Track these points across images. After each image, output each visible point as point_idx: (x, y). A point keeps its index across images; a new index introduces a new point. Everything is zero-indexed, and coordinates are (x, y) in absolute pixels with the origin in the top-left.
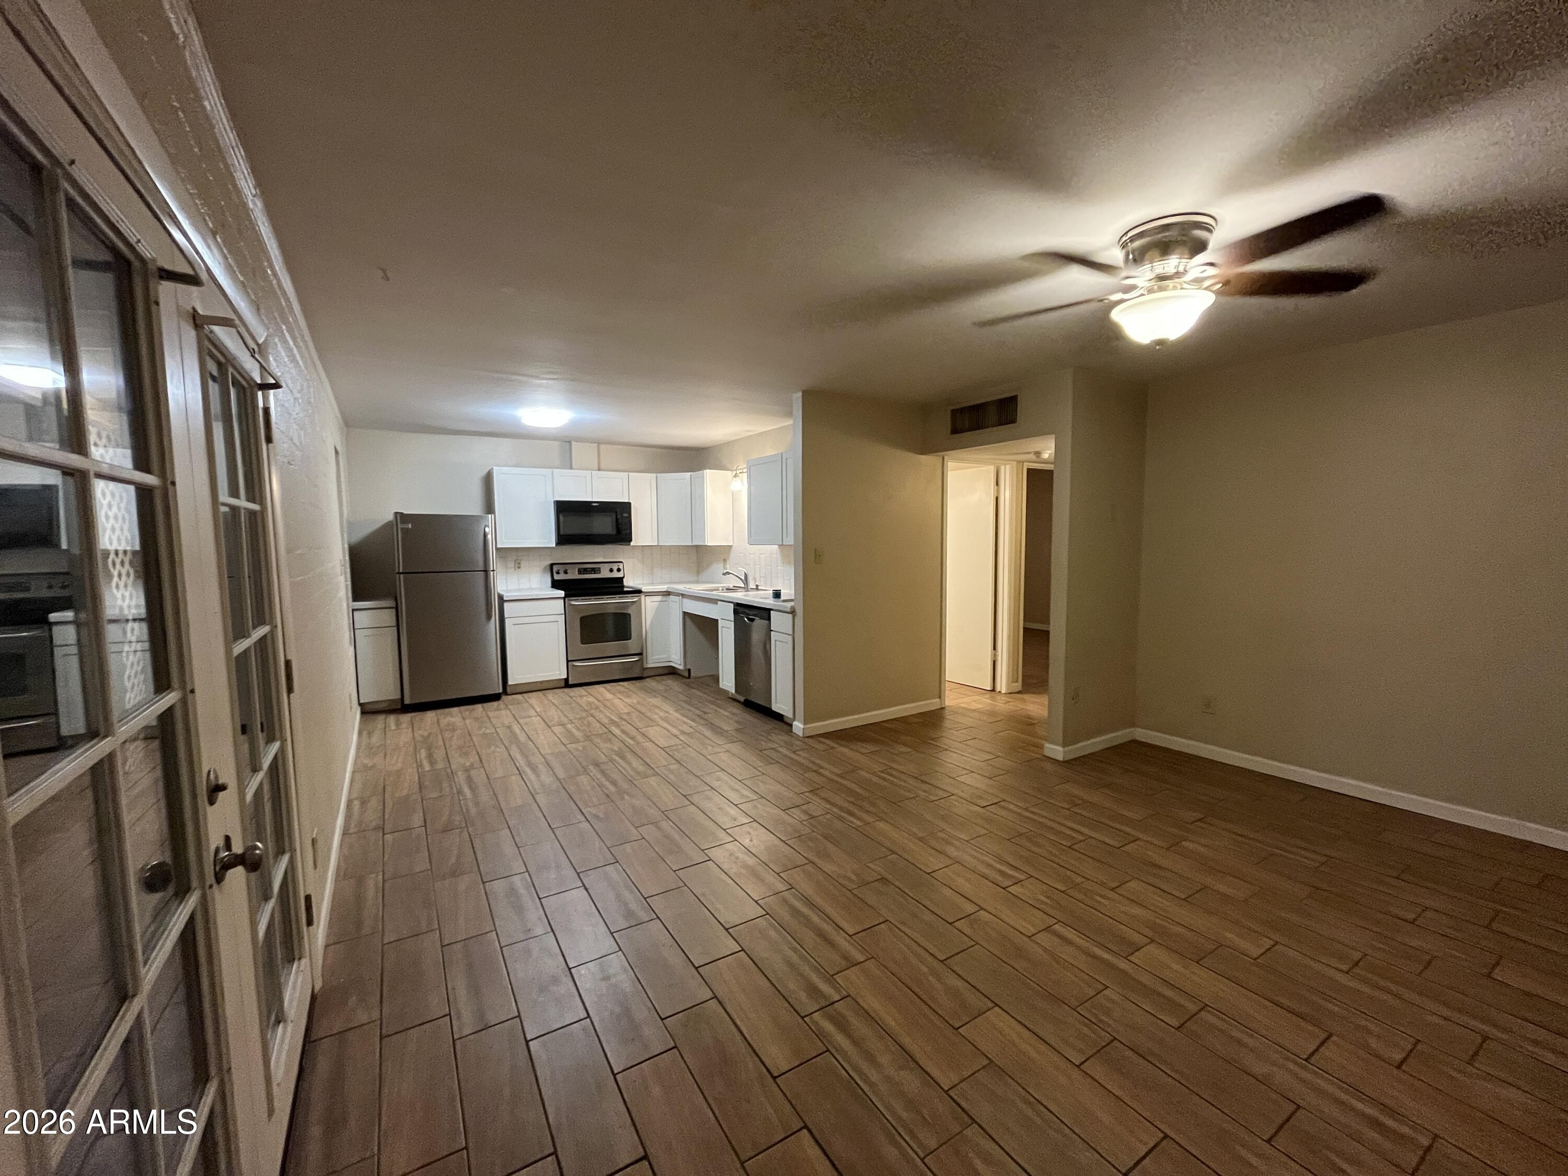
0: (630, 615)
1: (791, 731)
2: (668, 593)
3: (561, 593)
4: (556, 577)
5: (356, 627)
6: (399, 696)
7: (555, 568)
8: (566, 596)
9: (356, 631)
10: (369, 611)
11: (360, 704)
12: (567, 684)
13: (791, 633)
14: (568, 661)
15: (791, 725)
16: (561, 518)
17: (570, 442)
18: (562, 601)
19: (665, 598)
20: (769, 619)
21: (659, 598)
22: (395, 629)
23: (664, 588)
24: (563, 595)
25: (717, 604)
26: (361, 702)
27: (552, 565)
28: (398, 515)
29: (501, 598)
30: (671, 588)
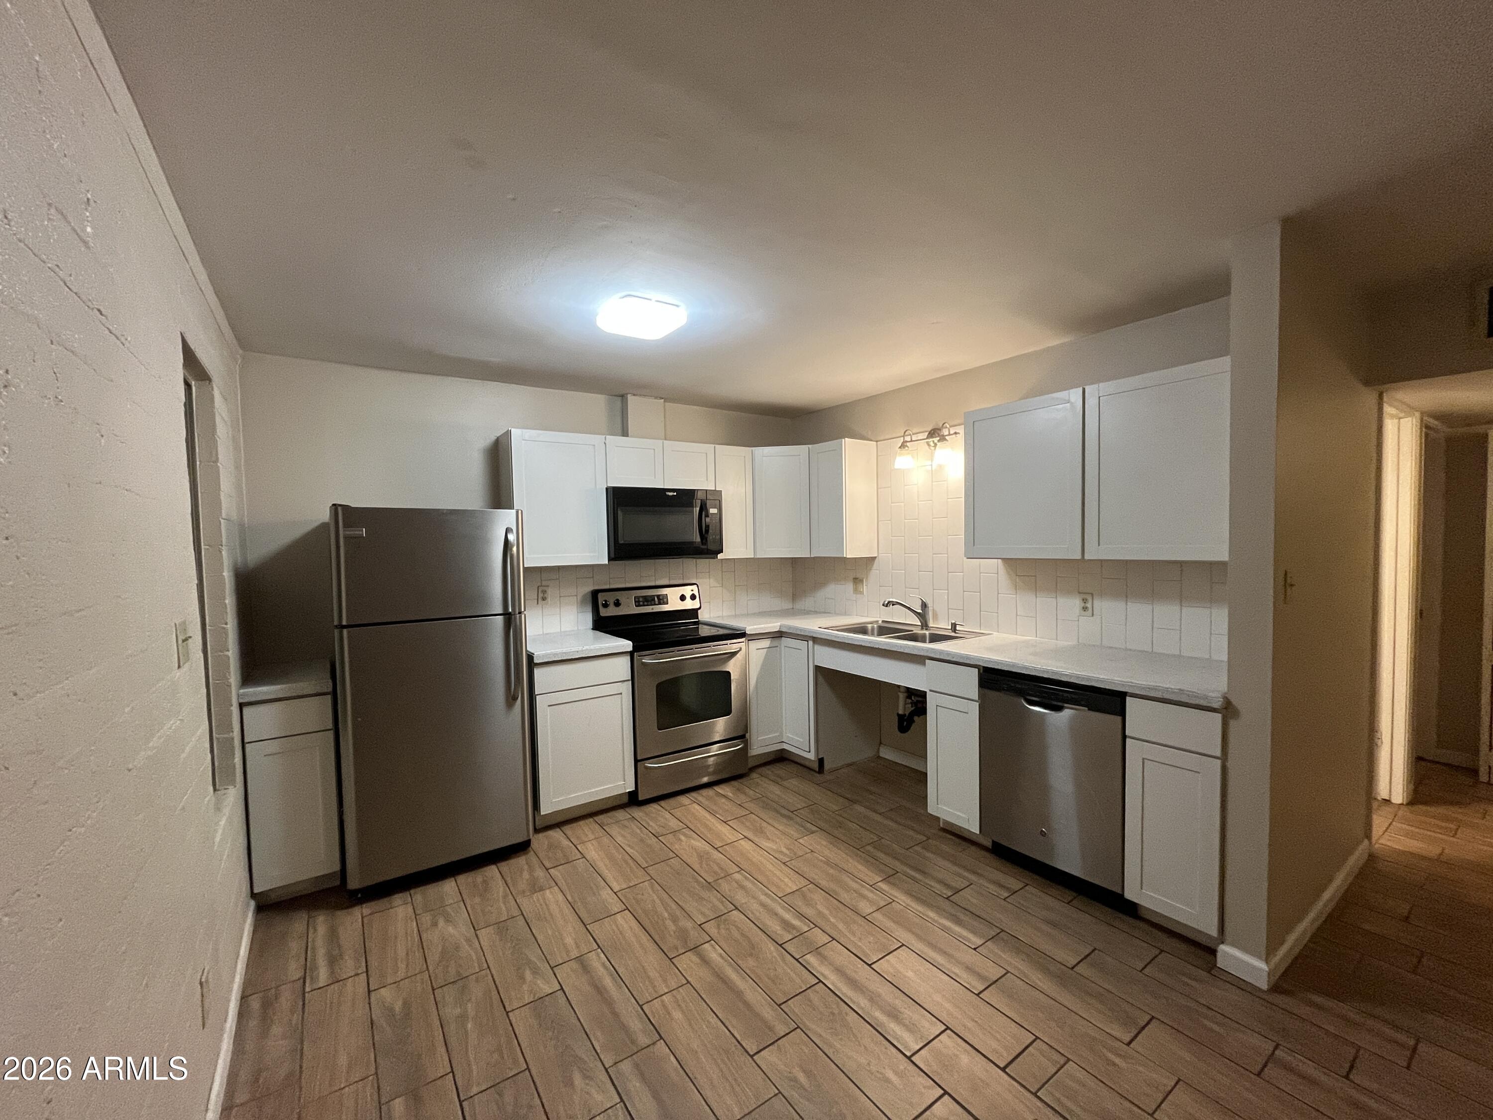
0: (728, 673)
1: (1215, 965)
2: (779, 635)
3: (627, 645)
4: (604, 612)
5: (246, 740)
6: (337, 867)
7: (601, 598)
8: (636, 649)
9: (248, 747)
10: (277, 704)
11: (253, 895)
12: (633, 800)
13: (1218, 753)
14: (636, 761)
15: (1213, 952)
16: (620, 514)
17: (623, 397)
18: (628, 658)
19: (776, 642)
20: (1122, 713)
21: (766, 643)
22: (331, 735)
23: (774, 625)
24: (631, 649)
25: (924, 664)
26: (256, 891)
27: (595, 594)
28: (340, 509)
29: (530, 657)
30: (785, 626)
